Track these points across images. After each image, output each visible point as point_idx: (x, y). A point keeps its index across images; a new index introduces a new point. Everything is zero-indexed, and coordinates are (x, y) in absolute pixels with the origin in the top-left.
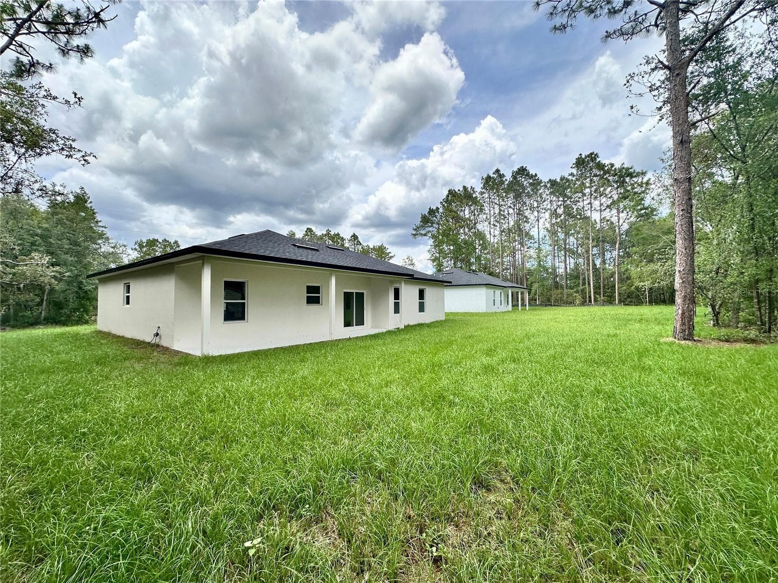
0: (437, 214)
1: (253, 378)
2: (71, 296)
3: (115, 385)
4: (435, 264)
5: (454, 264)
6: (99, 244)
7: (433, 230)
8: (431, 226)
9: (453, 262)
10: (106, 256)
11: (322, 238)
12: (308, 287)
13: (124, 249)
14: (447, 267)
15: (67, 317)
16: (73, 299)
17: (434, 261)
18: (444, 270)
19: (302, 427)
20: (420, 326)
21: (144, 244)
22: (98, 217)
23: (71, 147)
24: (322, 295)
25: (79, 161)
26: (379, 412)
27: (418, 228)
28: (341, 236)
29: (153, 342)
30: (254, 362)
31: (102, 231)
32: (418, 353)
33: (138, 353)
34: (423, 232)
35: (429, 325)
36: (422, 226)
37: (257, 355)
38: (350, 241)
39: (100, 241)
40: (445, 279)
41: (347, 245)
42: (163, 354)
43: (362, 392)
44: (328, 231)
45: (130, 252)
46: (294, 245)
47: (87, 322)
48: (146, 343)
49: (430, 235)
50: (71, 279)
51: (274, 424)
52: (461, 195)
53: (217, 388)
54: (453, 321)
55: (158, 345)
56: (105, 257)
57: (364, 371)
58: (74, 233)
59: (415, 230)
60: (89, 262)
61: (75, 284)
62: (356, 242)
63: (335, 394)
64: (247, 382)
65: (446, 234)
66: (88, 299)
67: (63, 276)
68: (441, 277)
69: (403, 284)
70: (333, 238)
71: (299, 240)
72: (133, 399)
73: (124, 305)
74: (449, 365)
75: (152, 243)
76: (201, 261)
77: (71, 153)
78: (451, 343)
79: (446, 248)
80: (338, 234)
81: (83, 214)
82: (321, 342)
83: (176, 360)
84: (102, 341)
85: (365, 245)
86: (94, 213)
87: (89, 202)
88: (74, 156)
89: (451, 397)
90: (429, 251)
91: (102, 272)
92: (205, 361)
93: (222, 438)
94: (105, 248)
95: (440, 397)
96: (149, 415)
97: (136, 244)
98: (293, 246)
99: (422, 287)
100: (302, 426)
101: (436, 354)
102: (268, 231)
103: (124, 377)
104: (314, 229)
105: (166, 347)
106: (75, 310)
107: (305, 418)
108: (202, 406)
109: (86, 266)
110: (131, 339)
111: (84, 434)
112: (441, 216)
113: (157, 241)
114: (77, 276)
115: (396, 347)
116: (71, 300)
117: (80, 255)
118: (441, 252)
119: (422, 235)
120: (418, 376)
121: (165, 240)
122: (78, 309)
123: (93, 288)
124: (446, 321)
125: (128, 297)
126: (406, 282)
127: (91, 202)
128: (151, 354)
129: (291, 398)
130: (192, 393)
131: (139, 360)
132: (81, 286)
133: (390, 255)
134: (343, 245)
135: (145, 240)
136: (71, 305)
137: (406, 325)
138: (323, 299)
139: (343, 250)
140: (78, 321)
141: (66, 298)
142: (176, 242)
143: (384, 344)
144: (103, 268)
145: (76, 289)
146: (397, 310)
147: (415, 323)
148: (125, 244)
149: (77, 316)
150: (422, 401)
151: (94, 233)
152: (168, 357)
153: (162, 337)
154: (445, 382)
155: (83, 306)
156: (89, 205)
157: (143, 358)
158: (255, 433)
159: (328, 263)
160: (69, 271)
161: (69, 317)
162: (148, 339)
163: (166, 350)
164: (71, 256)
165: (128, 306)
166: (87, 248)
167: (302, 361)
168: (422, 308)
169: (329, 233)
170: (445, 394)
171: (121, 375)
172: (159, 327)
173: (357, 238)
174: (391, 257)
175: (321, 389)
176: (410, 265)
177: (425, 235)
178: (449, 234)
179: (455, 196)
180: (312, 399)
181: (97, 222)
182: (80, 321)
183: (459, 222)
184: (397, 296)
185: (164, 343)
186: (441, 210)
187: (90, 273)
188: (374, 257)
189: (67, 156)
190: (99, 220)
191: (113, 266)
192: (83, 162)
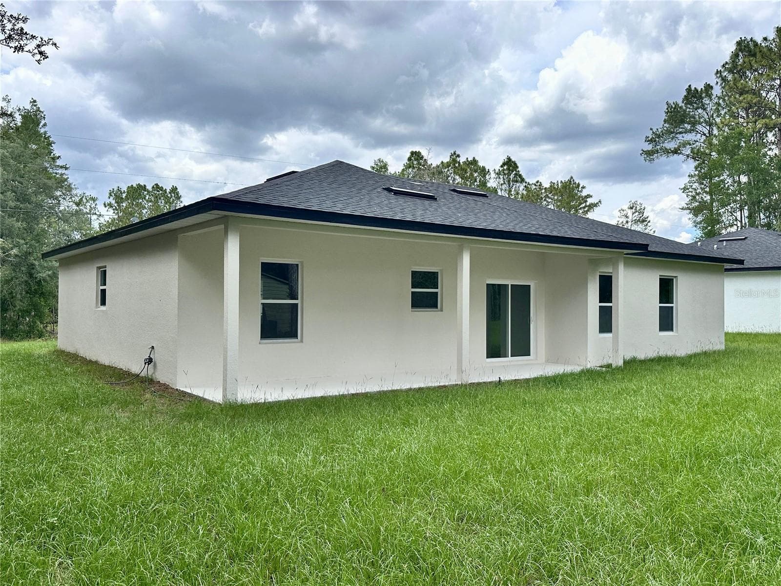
0: (706, 101)
1: (316, 451)
2: (18, 288)
3: (90, 447)
4: (700, 218)
5: (750, 217)
6: (56, 198)
7: (697, 138)
8: (690, 131)
9: (746, 213)
10: (65, 218)
11: (440, 173)
12: (414, 274)
13: (93, 205)
14: (732, 226)
15: (13, 325)
16: (21, 294)
17: (696, 211)
18: (724, 231)
19: (413, 558)
20: (663, 362)
21: (124, 195)
22: (57, 151)
23: (22, 33)
24: (443, 290)
25: (33, 55)
26: (573, 548)
27: (659, 136)
28: (481, 164)
29: (142, 374)
30: (317, 420)
31: (62, 175)
32: (660, 425)
33: (121, 392)
34: (671, 145)
35: (686, 362)
36: (669, 132)
37: (320, 407)
38: (498, 174)
39: (58, 193)
40: (726, 254)
41: (492, 183)
42: (161, 396)
43: (533, 500)
44: (455, 156)
45: (102, 209)
46: (389, 190)
47: (40, 335)
48: (133, 375)
49: (687, 151)
50: (18, 260)
51: (357, 547)
52: (770, 50)
53: (253, 464)
54: (750, 353)
55: (152, 380)
56: (66, 221)
57: (535, 455)
58: (21, 180)
59: (651, 141)
60: (43, 230)
61: (23, 269)
62: (512, 176)
63: (475, 497)
64: (304, 458)
65: (728, 147)
66: (42, 294)
67: (6, 256)
68: (715, 249)
69: (621, 267)
70: (462, 169)
71: (396, 178)
72: (121, 473)
73: (97, 307)
74: (739, 456)
75: (137, 192)
76: (222, 226)
77: (21, 42)
78: (740, 406)
79: (729, 181)
80: (475, 162)
81: (34, 147)
82: (439, 387)
83: (181, 409)
84: (67, 369)
85: (532, 181)
86: (50, 144)
87: (41, 124)
88: (26, 49)
89: (745, 531)
90: (685, 189)
91: (64, 248)
92: (231, 413)
93: (266, 561)
94: (66, 205)
95: (716, 529)
96: (146, 504)
97: (111, 195)
98: (386, 192)
99: (668, 273)
100: (411, 557)
101: (703, 429)
102: (339, 164)
103: (103, 433)
104: (424, 153)
105: (165, 384)
106: (26, 312)
107: (416, 540)
108: (230, 499)
109: (39, 238)
110: (109, 366)
111: (53, 527)
112: (719, 104)
113: (144, 188)
114: (28, 254)
115: (607, 408)
116: (19, 296)
117: (31, 218)
118: (716, 189)
119: (667, 152)
120: (662, 476)
121: (157, 187)
122: (28, 312)
123: (49, 276)
124: (726, 353)
125: (103, 292)
126: (628, 263)
127: (45, 125)
128: (140, 396)
129: (387, 497)
130: (211, 473)
131: (124, 405)
132: (33, 271)
133: (590, 201)
134: (484, 184)
135: (124, 188)
136: (19, 305)
137: (628, 358)
138: (444, 299)
139: (484, 194)
140: (29, 332)
141: (12, 293)
142: (174, 190)
143: (578, 400)
144: (63, 241)
145: (25, 278)
146: (606, 323)
147: (651, 354)
148: (93, 195)
149: (27, 324)
150: (672, 533)
151: (50, 178)
152: (168, 403)
153: (158, 365)
154: (727, 495)
155: (35, 307)
156: (42, 131)
157: (130, 403)
158: (324, 559)
159: (456, 224)
160: (15, 246)
161: (16, 325)
162: (136, 367)
163: (165, 389)
164: (18, 221)
165: (103, 308)
166: (39, 206)
167: (406, 423)
168: (666, 322)
169: (454, 161)
170: (729, 522)
171: (98, 431)
172: (153, 347)
173: (516, 166)
174: (592, 206)
175: (446, 484)
176: (636, 222)
177: (676, 151)
178: (739, 147)
179: (754, 55)
180: (429, 503)
181: (54, 159)
182: (31, 333)
183: (765, 117)
184: (606, 293)
185: (161, 377)
186: (717, 91)
187: (45, 249)
188: (551, 207)
189: (16, 48)
190: (57, 155)
191: (77, 236)
192: (38, 57)
